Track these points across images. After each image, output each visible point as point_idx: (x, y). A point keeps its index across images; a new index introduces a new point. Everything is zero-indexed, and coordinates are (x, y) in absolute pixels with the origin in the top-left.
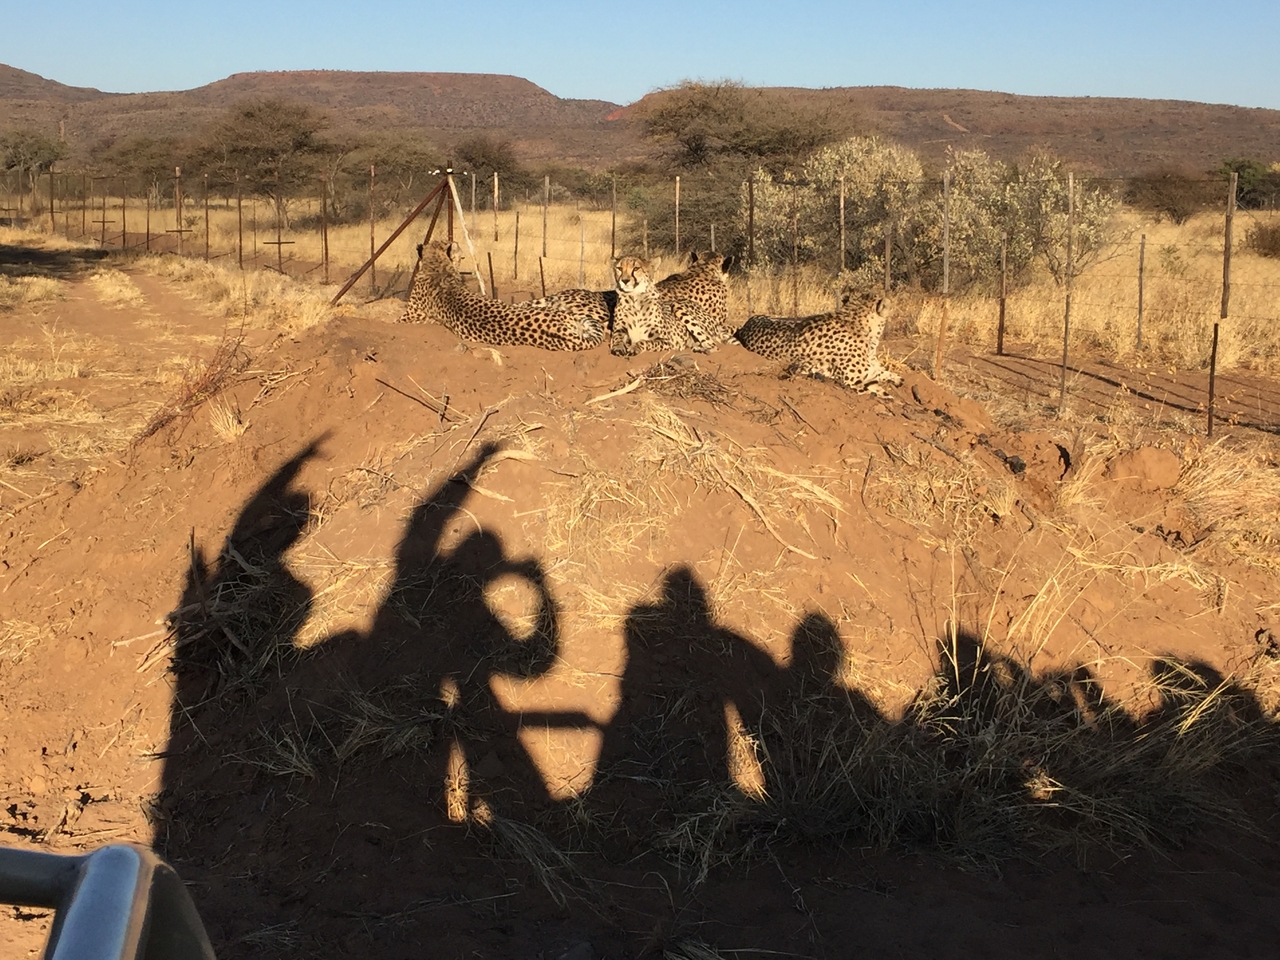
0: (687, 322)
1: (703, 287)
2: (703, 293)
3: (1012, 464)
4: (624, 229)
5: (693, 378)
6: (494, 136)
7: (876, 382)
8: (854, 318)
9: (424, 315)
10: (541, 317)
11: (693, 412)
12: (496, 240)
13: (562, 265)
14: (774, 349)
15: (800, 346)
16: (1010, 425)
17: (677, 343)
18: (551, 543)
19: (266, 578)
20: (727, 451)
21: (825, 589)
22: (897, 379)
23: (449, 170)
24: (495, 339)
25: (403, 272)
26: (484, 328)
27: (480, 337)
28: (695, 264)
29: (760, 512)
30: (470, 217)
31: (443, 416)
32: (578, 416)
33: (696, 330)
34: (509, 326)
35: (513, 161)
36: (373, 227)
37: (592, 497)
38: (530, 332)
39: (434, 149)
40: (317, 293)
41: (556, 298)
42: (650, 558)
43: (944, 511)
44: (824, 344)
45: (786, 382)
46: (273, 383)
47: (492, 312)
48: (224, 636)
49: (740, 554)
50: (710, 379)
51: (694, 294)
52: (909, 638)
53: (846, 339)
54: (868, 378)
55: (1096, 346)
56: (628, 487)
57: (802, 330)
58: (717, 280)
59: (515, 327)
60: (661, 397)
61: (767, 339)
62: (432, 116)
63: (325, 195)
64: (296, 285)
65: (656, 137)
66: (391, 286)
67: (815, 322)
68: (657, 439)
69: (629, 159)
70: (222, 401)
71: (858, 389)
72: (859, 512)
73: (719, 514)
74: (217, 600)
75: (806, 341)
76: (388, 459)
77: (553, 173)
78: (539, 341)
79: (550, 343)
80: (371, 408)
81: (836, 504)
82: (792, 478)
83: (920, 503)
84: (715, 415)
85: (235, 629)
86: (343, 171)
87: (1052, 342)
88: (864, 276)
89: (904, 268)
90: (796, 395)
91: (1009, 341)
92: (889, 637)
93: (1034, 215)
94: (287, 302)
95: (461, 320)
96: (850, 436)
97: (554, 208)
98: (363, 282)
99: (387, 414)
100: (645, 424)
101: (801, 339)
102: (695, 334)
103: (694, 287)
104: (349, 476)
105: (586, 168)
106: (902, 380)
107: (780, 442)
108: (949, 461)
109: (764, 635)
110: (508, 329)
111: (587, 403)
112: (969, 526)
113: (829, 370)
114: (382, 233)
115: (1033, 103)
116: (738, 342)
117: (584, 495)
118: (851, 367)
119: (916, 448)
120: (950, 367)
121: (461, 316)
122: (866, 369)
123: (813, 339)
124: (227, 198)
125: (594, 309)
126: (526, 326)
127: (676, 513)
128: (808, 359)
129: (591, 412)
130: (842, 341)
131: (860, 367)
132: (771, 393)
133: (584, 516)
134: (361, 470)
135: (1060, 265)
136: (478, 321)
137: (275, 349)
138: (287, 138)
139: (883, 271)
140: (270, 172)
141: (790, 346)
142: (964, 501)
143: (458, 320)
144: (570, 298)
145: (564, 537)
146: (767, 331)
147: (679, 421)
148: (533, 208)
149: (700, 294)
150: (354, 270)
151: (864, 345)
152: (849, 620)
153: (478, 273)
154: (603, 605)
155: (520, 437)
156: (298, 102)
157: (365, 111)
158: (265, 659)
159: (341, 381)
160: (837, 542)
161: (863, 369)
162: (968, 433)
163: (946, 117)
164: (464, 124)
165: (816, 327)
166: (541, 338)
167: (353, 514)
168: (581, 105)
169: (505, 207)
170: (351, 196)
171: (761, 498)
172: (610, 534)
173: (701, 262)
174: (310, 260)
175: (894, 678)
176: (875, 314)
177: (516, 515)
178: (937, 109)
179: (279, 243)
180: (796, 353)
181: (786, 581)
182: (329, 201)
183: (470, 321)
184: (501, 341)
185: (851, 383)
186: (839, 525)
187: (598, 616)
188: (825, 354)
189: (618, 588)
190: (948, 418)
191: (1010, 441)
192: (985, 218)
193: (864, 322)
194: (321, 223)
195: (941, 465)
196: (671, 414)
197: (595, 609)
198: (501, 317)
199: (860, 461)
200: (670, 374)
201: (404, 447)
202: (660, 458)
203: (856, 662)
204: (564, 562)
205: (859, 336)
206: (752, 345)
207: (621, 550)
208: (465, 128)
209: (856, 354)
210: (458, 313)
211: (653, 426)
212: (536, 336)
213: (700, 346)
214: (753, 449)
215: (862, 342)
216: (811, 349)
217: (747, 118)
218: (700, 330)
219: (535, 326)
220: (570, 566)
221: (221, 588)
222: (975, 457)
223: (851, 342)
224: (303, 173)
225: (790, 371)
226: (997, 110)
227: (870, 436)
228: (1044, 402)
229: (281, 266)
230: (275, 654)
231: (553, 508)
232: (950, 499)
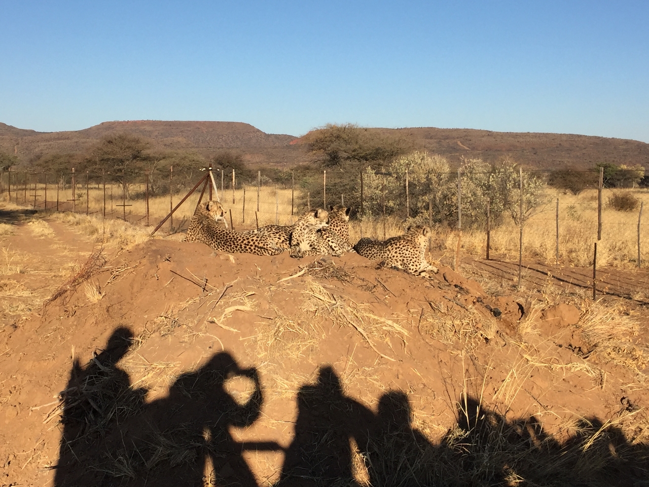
0: (329, 241)
1: (337, 224)
2: (337, 226)
3: (494, 312)
4: (298, 198)
5: (332, 269)
6: (234, 153)
7: (425, 271)
8: (412, 238)
9: (195, 238)
10: (255, 238)
11: (332, 286)
12: (234, 203)
13: (268, 216)
14: (373, 255)
15: (386, 253)
16: (493, 294)
17: (323, 251)
18: (259, 353)
19: (111, 373)
20: (349, 306)
21: (400, 376)
22: (435, 270)
23: (210, 168)
24: (231, 250)
25: (187, 220)
26: (226, 245)
27: (224, 249)
28: (332, 211)
29: (366, 337)
30: (221, 193)
31: (204, 289)
32: (273, 288)
33: (334, 245)
34: (238, 243)
35: (243, 164)
36: (171, 197)
37: (280, 330)
38: (249, 246)
39: (204, 158)
40: (143, 230)
41: (262, 229)
42: (310, 361)
43: (460, 336)
44: (398, 252)
45: (379, 270)
46: (117, 273)
47: (230, 236)
48: (89, 403)
49: (356, 358)
50: (341, 269)
51: (332, 227)
52: (443, 402)
53: (409, 250)
54: (421, 269)
55: (536, 255)
56: (299, 324)
57: (387, 245)
58: (343, 220)
59: (242, 244)
60: (316, 278)
61: (369, 250)
62: (202, 143)
63: (147, 181)
64: (133, 227)
65: (314, 152)
66: (179, 227)
67: (393, 241)
68: (315, 300)
69: (301, 164)
70: (91, 282)
71: (416, 275)
72: (417, 337)
73: (345, 338)
74: (86, 384)
75: (389, 250)
76: (176, 311)
77: (263, 171)
78: (254, 251)
79: (259, 251)
80: (168, 285)
81: (405, 332)
82: (383, 320)
83: (448, 332)
84: (343, 287)
85: (95, 400)
86: (157, 170)
87: (513, 253)
88: (420, 221)
89: (439, 217)
90: (384, 277)
91: (492, 253)
92: (433, 401)
93: (504, 190)
94: (128, 235)
95: (214, 240)
96: (412, 298)
97: (263, 188)
98: (166, 225)
99: (175, 288)
100: (308, 292)
101: (386, 249)
102: (333, 247)
103: (332, 224)
104: (155, 320)
105: (279, 168)
106: (438, 270)
107: (376, 301)
108: (463, 310)
109: (369, 401)
110: (238, 245)
111: (278, 282)
112: (473, 344)
113: (401, 265)
114: (176, 200)
115: (502, 136)
116: (355, 251)
117: (276, 328)
118: (412, 264)
119: (445, 304)
120: (462, 265)
121: (214, 238)
122: (420, 265)
123: (392, 249)
124: (98, 183)
125: (282, 235)
126: (247, 243)
127: (323, 338)
128: (390, 260)
129: (279, 286)
130: (407, 250)
131: (416, 263)
132: (371, 276)
133: (276, 339)
134: (162, 316)
135: (517, 215)
136: (223, 241)
137: (119, 256)
138: (129, 153)
139: (428, 218)
140: (120, 170)
141: (381, 253)
142: (470, 331)
143: (212, 240)
144: (270, 230)
145: (266, 350)
146: (369, 245)
147: (325, 291)
148: (252, 188)
149: (336, 227)
150: (162, 219)
151: (418, 252)
152: (412, 393)
153: (224, 220)
154: (286, 386)
155: (243, 299)
156: (135, 135)
157: (169, 140)
158: (110, 415)
159: (152, 271)
160: (406, 352)
161: (418, 264)
162: (472, 296)
163: (459, 143)
164: (218, 146)
165: (394, 243)
166: (255, 249)
167: (157, 339)
168: (277, 137)
169: (238, 187)
170: (161, 183)
171: (367, 330)
172: (289, 349)
173: (335, 210)
174: (140, 214)
175: (436, 423)
176: (422, 236)
177: (241, 339)
178: (454, 138)
179: (124, 206)
180: (384, 256)
181: (380, 372)
182: (150, 185)
183: (218, 241)
184: (234, 251)
185: (412, 271)
186: (407, 344)
187: (284, 391)
188: (399, 257)
189: (294, 377)
190: (461, 288)
191: (493, 301)
192: (479, 192)
193: (416, 240)
194: (145, 196)
195: (459, 312)
196: (320, 287)
197: (281, 388)
198: (234, 239)
199: (417, 310)
200: (320, 267)
201: (184, 305)
202: (315, 309)
203: (417, 415)
204: (266, 363)
205: (415, 248)
206: (362, 253)
207: (295, 357)
208: (219, 149)
209: (414, 257)
210: (212, 237)
211: (311, 293)
212: (252, 248)
213: (336, 253)
214: (362, 304)
215: (417, 251)
216: (392, 255)
217: (360, 142)
218: (335, 245)
219: (252, 243)
220: (268, 365)
221: (88, 378)
222: (476, 309)
223: (412, 251)
224: (137, 171)
225: (381, 265)
226: (484, 139)
227: (422, 298)
228: (511, 283)
229: (125, 217)
230: (115, 412)
231: (260, 335)
232: (463, 330)
